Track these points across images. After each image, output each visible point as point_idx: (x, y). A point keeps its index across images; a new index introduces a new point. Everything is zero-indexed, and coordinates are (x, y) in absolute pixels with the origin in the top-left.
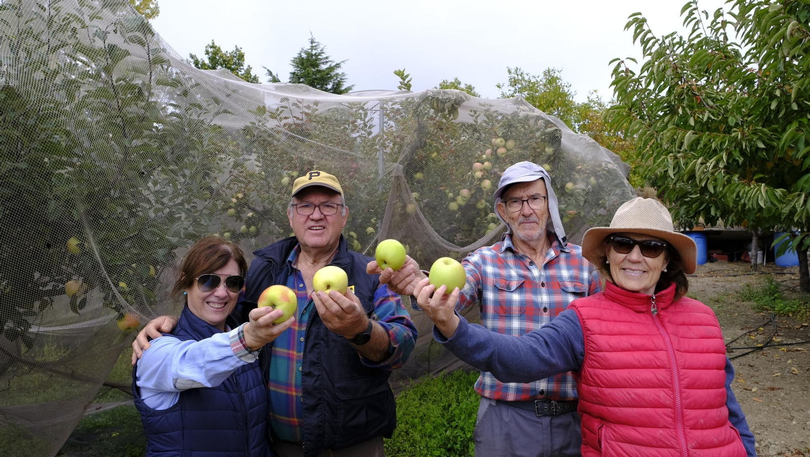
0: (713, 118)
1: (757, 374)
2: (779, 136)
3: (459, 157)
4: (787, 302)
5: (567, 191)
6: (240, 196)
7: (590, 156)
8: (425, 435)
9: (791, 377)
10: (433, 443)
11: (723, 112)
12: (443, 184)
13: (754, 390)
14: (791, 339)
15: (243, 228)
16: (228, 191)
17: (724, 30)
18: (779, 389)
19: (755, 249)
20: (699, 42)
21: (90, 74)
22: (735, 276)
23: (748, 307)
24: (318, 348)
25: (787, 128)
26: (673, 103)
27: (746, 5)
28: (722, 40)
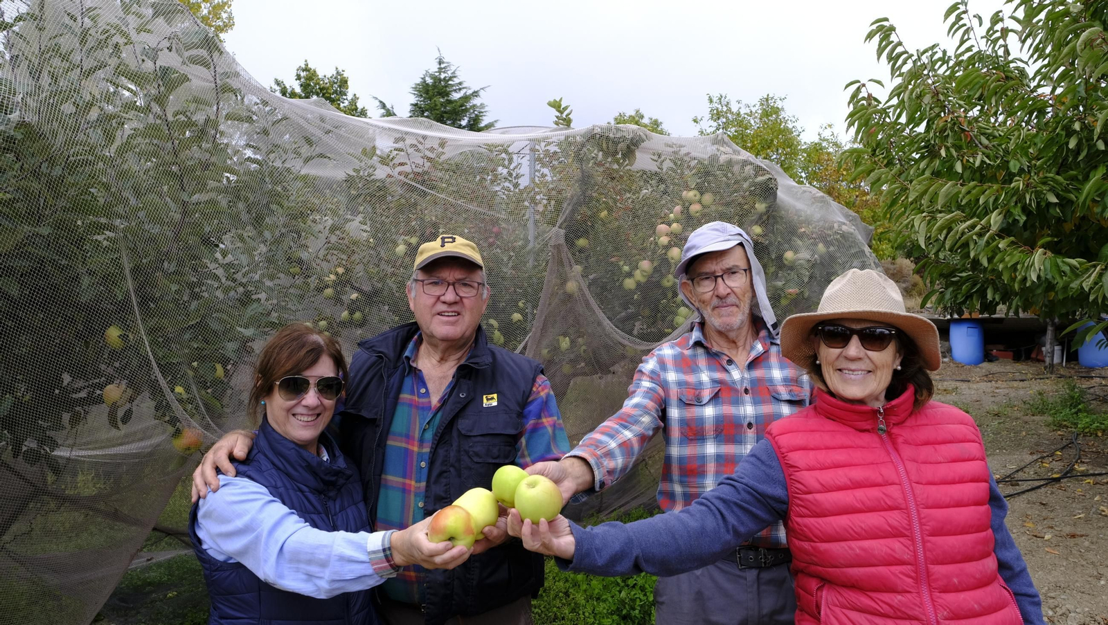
0: (988, 161)
1: (1052, 515)
2: (1079, 186)
3: (638, 217)
4: (1095, 416)
5: (786, 262)
6: (340, 270)
7: (817, 216)
8: (591, 597)
9: (1098, 520)
10: (602, 608)
11: (1002, 154)
12: (615, 253)
13: (1047, 537)
14: (1100, 467)
15: (345, 314)
16: (324, 264)
17: (1005, 41)
18: (1082, 536)
19: (1051, 344)
20: (969, 57)
21: (137, 106)
22: (1023, 381)
23: (1040, 423)
24: (446, 478)
25: (1091, 175)
26: (933, 142)
27: (1035, 5)
28: (1002, 55)
